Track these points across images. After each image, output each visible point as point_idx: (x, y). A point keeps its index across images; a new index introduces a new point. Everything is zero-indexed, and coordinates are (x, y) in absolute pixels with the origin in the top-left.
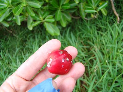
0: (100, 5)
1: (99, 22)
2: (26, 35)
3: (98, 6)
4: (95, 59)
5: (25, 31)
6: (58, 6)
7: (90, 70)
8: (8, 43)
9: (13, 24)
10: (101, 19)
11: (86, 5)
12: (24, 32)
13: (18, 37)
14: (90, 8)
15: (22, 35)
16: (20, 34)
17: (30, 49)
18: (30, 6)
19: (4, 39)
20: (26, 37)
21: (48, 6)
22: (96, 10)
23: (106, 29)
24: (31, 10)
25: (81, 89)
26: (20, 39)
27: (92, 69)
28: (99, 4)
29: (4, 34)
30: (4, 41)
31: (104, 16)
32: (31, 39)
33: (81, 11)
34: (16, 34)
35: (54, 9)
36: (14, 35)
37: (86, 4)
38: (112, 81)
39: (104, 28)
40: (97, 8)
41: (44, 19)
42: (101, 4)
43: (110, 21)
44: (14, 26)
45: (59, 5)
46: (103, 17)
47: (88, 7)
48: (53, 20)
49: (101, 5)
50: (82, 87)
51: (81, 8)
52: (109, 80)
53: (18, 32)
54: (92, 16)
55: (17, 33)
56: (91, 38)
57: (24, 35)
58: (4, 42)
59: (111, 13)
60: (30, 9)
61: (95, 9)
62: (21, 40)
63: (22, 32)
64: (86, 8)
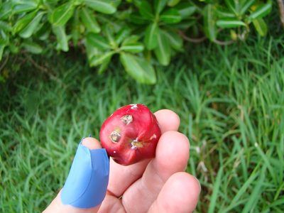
0: (251, 12)
1: (248, 52)
2: (78, 77)
3: (248, 13)
4: (238, 136)
5: (77, 68)
6: (152, 15)
7: (224, 162)
8: (37, 95)
9: (49, 51)
10: (252, 44)
11: (219, 9)
12: (73, 72)
13: (60, 81)
14: (231, 15)
15: (70, 78)
16: (65, 75)
17: (88, 111)
18: (90, 9)
19: (29, 86)
20: (79, 82)
21: (130, 11)
22: (243, 20)
23: (263, 68)
24: (92, 18)
25: (202, 206)
26: (65, 87)
27: (230, 160)
28: (249, 8)
29: (29, 76)
30: (27, 90)
31: (259, 38)
32: (91, 88)
33: (207, 25)
34: (55, 75)
35: (142, 22)
36: (52, 77)
37: (221, 7)
38: (273, 190)
39: (259, 65)
40: (246, 16)
41: (120, 46)
42: (254, 8)
43: (274, 49)
44: (52, 58)
45: (154, 12)
46: (257, 40)
47: (225, 15)
48: (140, 48)
49: (255, 12)
50: (204, 200)
51: (207, 18)
52: (268, 188)
53: (59, 71)
54: (234, 35)
55: (58, 74)
56: (230, 85)
57: (73, 77)
58: (29, 92)
59: (278, 30)
60: (90, 15)
61: (240, 18)
62: (68, 89)
63: (70, 71)
64: (220, 16)
